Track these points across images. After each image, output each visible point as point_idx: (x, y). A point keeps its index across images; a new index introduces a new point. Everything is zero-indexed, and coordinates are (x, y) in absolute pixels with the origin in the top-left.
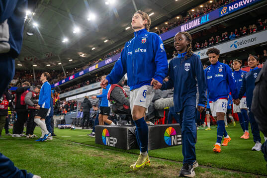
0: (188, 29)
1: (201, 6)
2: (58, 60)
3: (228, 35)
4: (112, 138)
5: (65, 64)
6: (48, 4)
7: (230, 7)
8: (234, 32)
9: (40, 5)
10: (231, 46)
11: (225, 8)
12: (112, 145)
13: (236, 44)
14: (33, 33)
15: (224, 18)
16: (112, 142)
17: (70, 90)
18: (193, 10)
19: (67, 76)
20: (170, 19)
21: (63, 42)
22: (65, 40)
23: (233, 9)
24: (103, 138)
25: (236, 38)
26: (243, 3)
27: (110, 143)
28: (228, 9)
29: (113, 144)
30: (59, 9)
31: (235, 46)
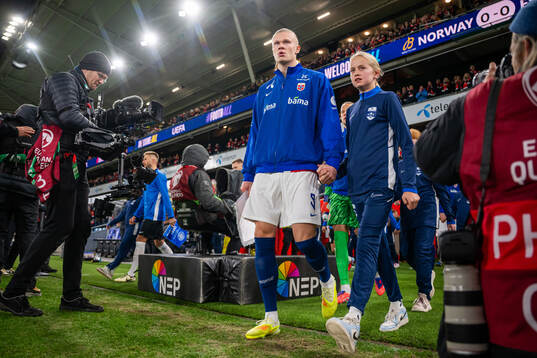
0: (338, 74)
1: (367, 33)
4: (170, 279)
7: (420, 39)
8: (425, 86)
10: (418, 114)
11: (410, 41)
12: (170, 293)
13: (429, 110)
14: (24, 62)
15: (409, 59)
16: (170, 286)
17: (97, 184)
18: (350, 40)
23: (425, 42)
24: (154, 278)
25: (429, 98)
26: (444, 33)
27: (168, 289)
28: (416, 41)
29: (171, 290)
30: (83, 17)
31: (427, 114)
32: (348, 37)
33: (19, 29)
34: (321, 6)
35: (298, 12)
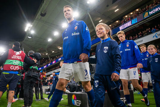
0: (124, 28)
1: (132, 13)
2: (46, 52)
3: (151, 30)
4: (78, 101)
5: (50, 54)
6: (40, 20)
7: (150, 12)
8: (154, 28)
9: (35, 21)
10: (154, 37)
11: (147, 13)
12: (78, 105)
13: (157, 35)
14: (31, 37)
15: (147, 20)
16: (78, 103)
17: (53, 70)
18: (126, 16)
19: (51, 62)
20: (113, 23)
21: (48, 41)
22: (50, 40)
23: (152, 13)
24: (73, 100)
26: (158, 9)
27: (77, 104)
28: (149, 14)
29: (78, 104)
30: (46, 22)
31: (156, 37)
32: (126, 15)
33: (29, 28)
34: (115, 7)
35: (108, 10)
